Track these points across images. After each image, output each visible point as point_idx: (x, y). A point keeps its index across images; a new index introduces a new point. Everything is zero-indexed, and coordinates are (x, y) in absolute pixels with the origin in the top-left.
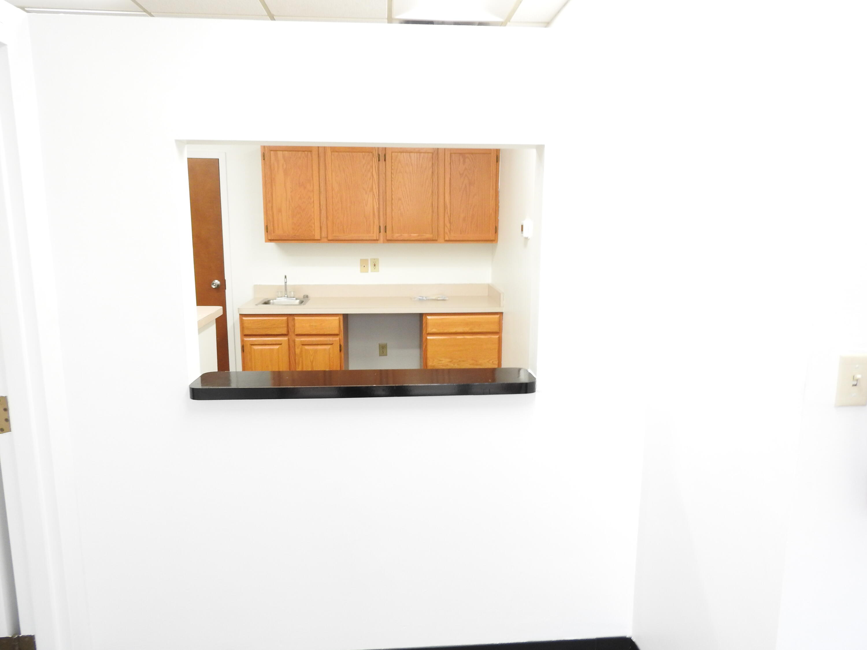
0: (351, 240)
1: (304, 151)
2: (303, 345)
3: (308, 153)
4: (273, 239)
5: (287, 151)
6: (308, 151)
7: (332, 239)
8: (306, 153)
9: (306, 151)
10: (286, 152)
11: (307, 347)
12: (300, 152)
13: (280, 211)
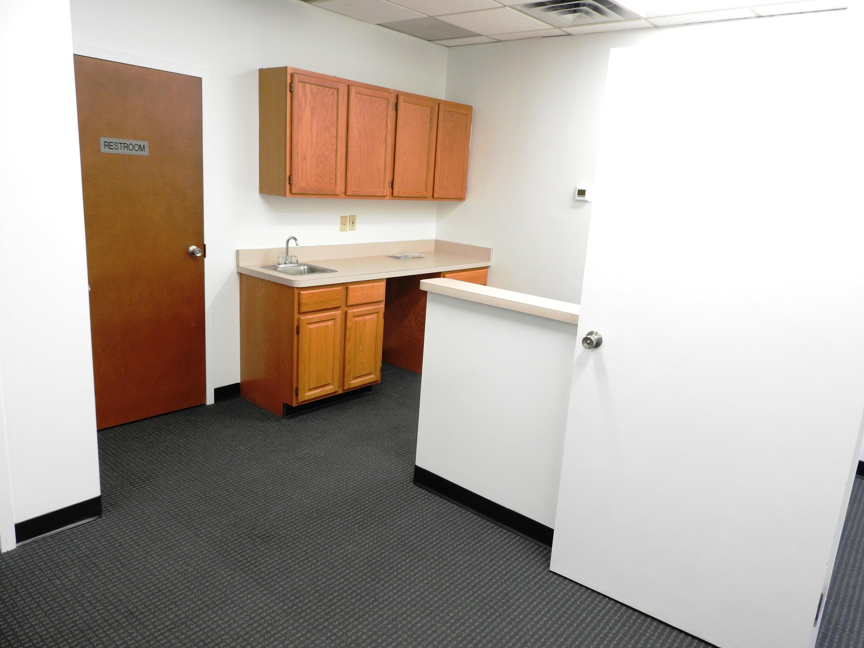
0: (370, 196)
1: (330, 88)
2: (354, 317)
3: (334, 91)
4: (297, 192)
5: (316, 85)
6: (334, 89)
7: (351, 194)
8: (333, 89)
9: (332, 88)
10: (314, 86)
11: (357, 319)
12: (327, 88)
13: (305, 158)
